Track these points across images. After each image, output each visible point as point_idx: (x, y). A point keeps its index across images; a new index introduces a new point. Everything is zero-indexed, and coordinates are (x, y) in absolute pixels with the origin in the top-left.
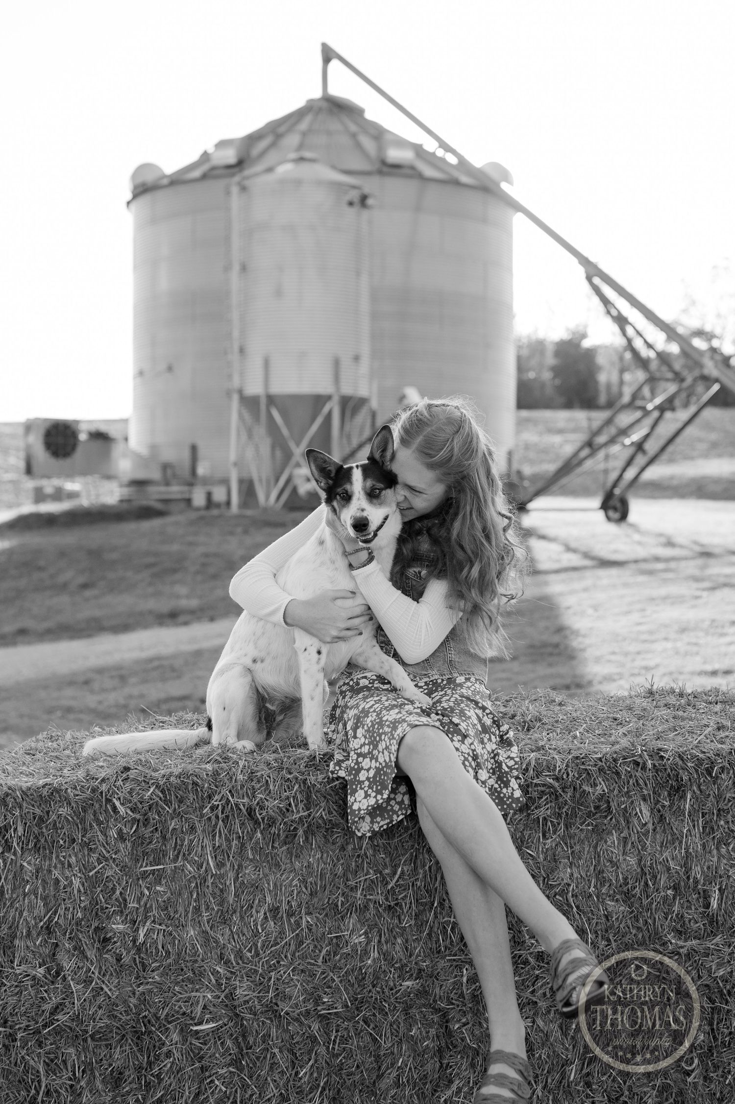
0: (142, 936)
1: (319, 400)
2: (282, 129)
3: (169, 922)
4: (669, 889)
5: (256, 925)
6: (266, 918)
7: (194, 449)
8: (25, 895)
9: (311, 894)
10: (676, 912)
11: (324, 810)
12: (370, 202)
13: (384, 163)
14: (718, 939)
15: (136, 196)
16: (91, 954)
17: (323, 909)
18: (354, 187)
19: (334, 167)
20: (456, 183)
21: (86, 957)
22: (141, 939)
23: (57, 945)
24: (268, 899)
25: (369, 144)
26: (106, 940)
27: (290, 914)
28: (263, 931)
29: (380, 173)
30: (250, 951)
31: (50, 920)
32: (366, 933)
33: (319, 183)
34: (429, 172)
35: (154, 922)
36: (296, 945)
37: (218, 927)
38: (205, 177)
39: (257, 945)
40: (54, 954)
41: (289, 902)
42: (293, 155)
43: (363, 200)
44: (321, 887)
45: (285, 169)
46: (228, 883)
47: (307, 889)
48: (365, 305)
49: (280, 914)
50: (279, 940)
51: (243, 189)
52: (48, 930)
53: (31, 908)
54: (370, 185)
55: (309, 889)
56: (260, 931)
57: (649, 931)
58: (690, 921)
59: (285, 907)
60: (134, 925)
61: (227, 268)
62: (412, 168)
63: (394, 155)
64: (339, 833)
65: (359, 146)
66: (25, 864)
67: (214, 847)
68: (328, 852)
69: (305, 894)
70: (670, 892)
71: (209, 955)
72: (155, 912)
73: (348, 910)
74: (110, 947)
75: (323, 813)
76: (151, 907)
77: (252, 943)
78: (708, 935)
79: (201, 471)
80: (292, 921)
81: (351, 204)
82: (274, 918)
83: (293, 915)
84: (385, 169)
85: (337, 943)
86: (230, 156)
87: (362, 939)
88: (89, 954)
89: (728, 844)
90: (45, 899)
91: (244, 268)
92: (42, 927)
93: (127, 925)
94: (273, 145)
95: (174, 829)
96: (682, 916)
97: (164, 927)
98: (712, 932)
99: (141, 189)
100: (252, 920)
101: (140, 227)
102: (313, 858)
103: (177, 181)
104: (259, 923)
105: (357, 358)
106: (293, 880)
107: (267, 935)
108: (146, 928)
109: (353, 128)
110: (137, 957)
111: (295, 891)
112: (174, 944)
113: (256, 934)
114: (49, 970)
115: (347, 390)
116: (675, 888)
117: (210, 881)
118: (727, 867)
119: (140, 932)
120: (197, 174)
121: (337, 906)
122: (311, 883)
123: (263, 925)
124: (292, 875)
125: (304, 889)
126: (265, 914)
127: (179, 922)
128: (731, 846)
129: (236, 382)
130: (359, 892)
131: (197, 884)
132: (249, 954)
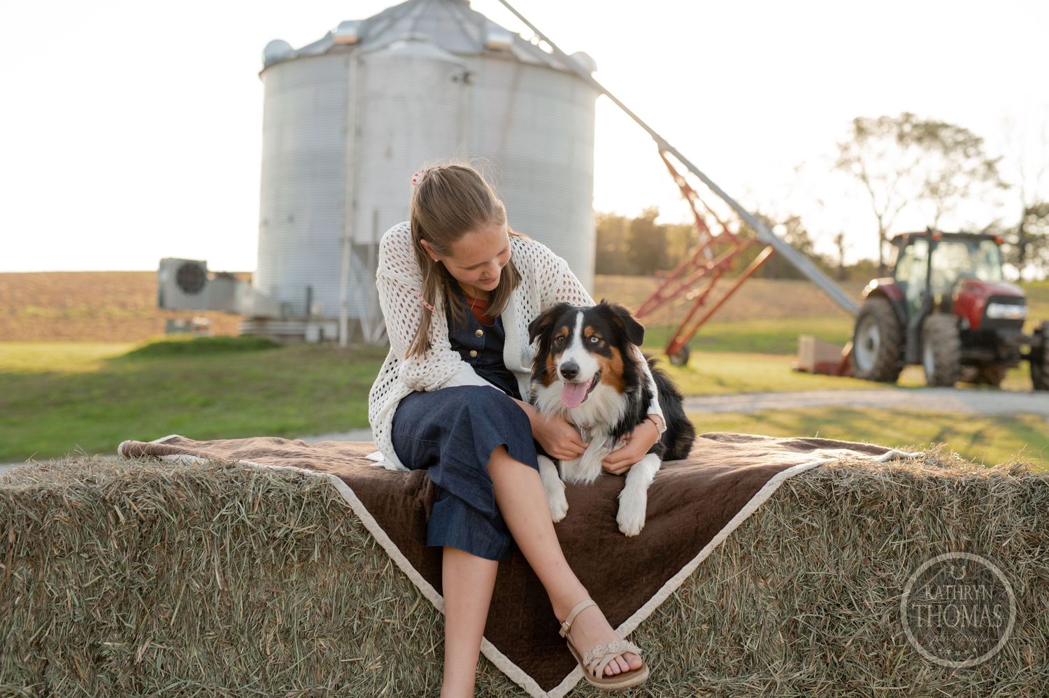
0: (140, 656)
2: (396, 16)
3: (171, 641)
4: (703, 623)
5: (264, 647)
6: (275, 640)
7: (309, 291)
8: (14, 607)
9: (326, 616)
10: (710, 648)
11: (342, 526)
12: (472, 78)
13: (486, 46)
14: (754, 677)
15: (267, 67)
16: (83, 673)
17: (338, 633)
18: (457, 65)
19: (441, 47)
20: (547, 67)
21: (79, 677)
22: (139, 658)
23: (47, 663)
24: (279, 620)
25: (473, 31)
26: (100, 659)
27: (302, 636)
28: (271, 653)
29: (482, 55)
30: (257, 674)
31: (40, 635)
32: (383, 659)
33: (427, 60)
34: (524, 56)
35: (154, 640)
36: (307, 669)
37: (223, 648)
38: (328, 52)
39: (265, 669)
40: (43, 673)
41: (301, 623)
42: (406, 35)
43: (466, 78)
44: (336, 608)
45: (399, 47)
46: (236, 602)
47: (321, 610)
49: (291, 636)
50: (289, 664)
51: (361, 63)
52: (38, 646)
53: (22, 621)
54: (472, 65)
55: (323, 610)
56: (269, 653)
57: (681, 667)
58: (724, 658)
59: (296, 628)
60: (133, 643)
61: (345, 131)
62: (509, 51)
63: (495, 39)
64: (358, 551)
65: (464, 32)
66: (16, 574)
67: (222, 562)
68: (345, 571)
69: (319, 615)
70: (705, 627)
71: (213, 677)
72: (155, 629)
73: (364, 633)
74: (104, 666)
75: (341, 529)
76: (152, 624)
77: (259, 666)
78: (743, 673)
79: (315, 310)
80: (304, 644)
81: (455, 79)
82: (285, 640)
83: (305, 637)
84: (488, 52)
85: (351, 668)
86: (351, 34)
87: (378, 665)
88: (81, 673)
89: (765, 579)
90: (36, 612)
91: (359, 132)
92: (32, 643)
93: (125, 644)
94: (389, 28)
95: (180, 542)
96: (716, 652)
97: (165, 647)
98: (747, 669)
99: (272, 62)
100: (261, 641)
101: (269, 94)
102: (328, 576)
103: (303, 56)
104: (268, 645)
106: (306, 599)
107: (276, 658)
108: (145, 647)
109: (459, 15)
110: (133, 678)
111: (308, 613)
112: (175, 665)
113: (264, 656)
114: (37, 689)
116: (712, 621)
117: (217, 599)
118: (765, 602)
119: (139, 650)
120: (321, 49)
121: (353, 629)
122: (326, 604)
123: (273, 647)
124: (306, 594)
125: (318, 610)
126: (275, 635)
127: (182, 642)
128: (770, 580)
129: (349, 231)
130: (377, 615)
131: (203, 601)
132: (256, 679)
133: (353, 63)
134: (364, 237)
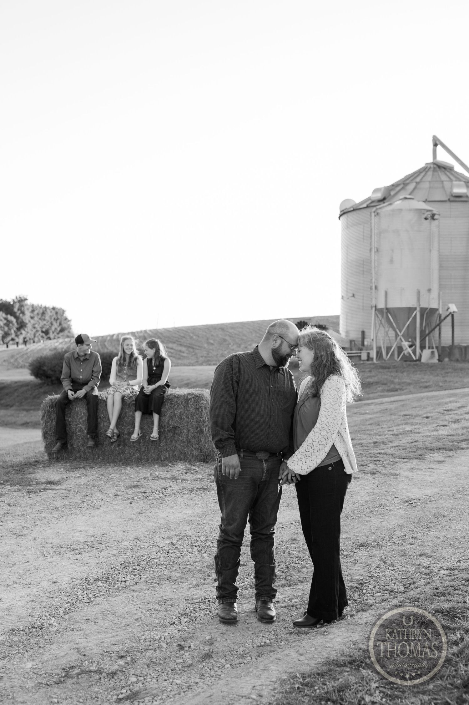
1: (410, 310)
2: (408, 182)
7: (363, 333)
12: (436, 217)
13: (452, 195)
15: (341, 216)
18: (428, 211)
19: (426, 201)
29: (448, 201)
33: (410, 210)
42: (405, 196)
43: (433, 217)
45: (397, 204)
48: (435, 265)
51: (377, 214)
61: (370, 250)
63: (456, 191)
65: (443, 187)
79: (365, 343)
81: (426, 219)
84: (452, 199)
86: (379, 196)
91: (377, 250)
94: (403, 188)
99: (342, 212)
103: (356, 209)
105: (429, 290)
115: (424, 305)
120: (365, 205)
129: (374, 303)
133: (373, 214)
134: (381, 305)
